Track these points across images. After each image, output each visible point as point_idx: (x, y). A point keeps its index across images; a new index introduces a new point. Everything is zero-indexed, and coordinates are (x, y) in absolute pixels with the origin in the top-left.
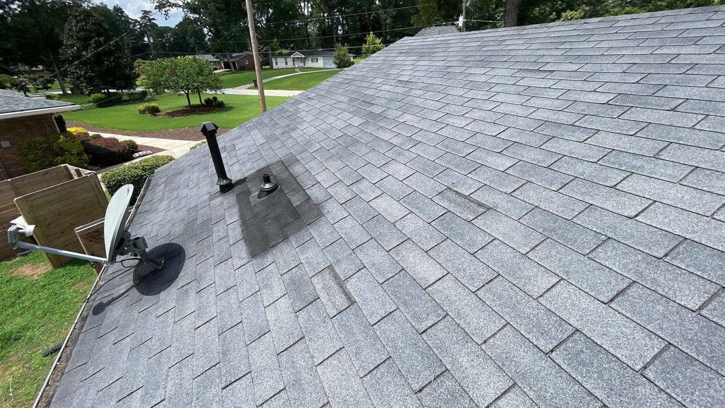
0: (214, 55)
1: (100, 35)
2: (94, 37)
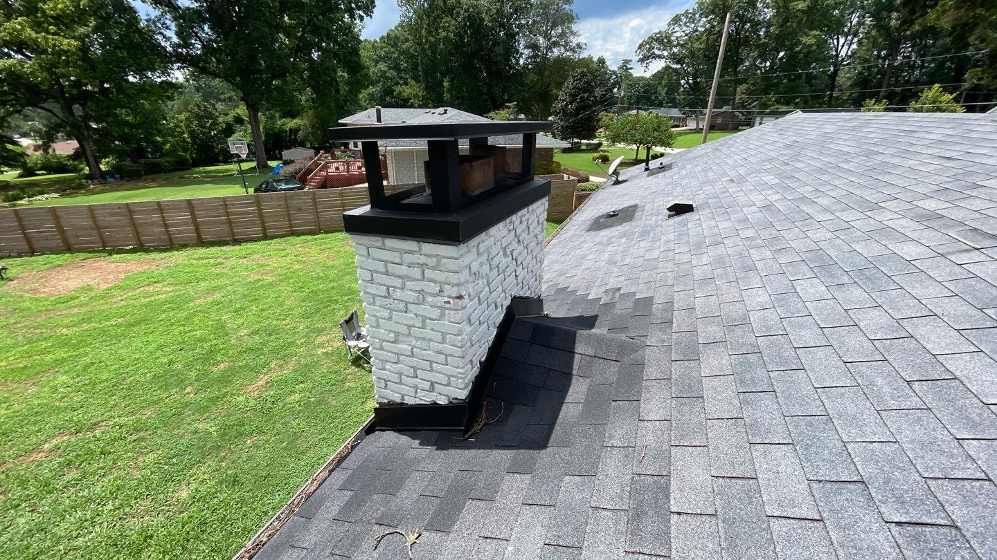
0: (681, 111)
1: (585, 92)
2: (580, 94)
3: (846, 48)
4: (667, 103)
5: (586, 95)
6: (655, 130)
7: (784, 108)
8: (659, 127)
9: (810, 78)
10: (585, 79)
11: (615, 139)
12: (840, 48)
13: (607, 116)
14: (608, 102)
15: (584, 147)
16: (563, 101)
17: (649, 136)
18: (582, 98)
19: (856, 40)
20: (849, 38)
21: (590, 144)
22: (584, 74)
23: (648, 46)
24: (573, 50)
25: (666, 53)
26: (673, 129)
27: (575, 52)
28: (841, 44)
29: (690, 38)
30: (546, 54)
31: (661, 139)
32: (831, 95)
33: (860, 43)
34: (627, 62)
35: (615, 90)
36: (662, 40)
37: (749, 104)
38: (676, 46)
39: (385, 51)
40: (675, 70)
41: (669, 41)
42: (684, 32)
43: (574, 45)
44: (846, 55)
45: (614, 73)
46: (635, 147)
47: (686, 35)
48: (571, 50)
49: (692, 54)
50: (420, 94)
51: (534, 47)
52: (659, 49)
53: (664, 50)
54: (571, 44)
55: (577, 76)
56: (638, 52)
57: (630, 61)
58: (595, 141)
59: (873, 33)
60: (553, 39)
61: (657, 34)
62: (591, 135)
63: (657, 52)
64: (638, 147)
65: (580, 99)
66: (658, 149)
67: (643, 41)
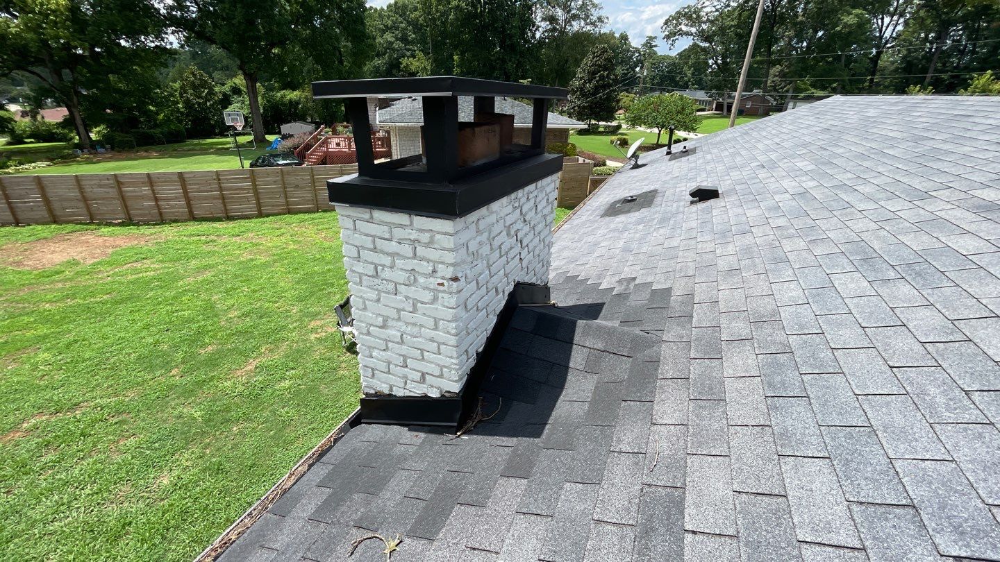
0: (707, 93)
1: (605, 69)
2: (600, 71)
3: (891, 28)
4: (693, 84)
5: (606, 73)
6: (679, 112)
7: (821, 93)
8: (683, 109)
9: (849, 59)
10: (606, 56)
11: (635, 121)
12: (884, 29)
13: (627, 96)
14: (629, 82)
15: (601, 129)
16: (581, 79)
17: (672, 119)
18: (602, 77)
19: (902, 20)
20: (895, 18)
21: (609, 126)
22: (604, 51)
23: (674, 22)
24: (593, 24)
25: (693, 30)
26: (698, 113)
27: (596, 26)
28: (885, 24)
29: (721, 14)
30: (565, 28)
31: (685, 122)
32: (872, 80)
33: (906, 24)
34: (651, 38)
35: (638, 69)
36: (691, 16)
37: (782, 88)
38: (705, 23)
39: (392, 21)
40: (703, 49)
41: (699, 17)
42: (714, 6)
43: (595, 18)
44: (891, 37)
45: (637, 50)
46: (656, 130)
47: (717, 10)
48: (592, 24)
49: (722, 30)
50: (429, 68)
51: (552, 19)
52: (687, 25)
53: (692, 26)
54: (592, 17)
55: (598, 51)
56: (664, 28)
57: (655, 38)
58: (614, 123)
59: (922, 13)
60: (573, 12)
61: (685, 8)
62: (611, 118)
63: (684, 28)
64: (660, 131)
65: (600, 77)
66: (680, 134)
67: (670, 16)
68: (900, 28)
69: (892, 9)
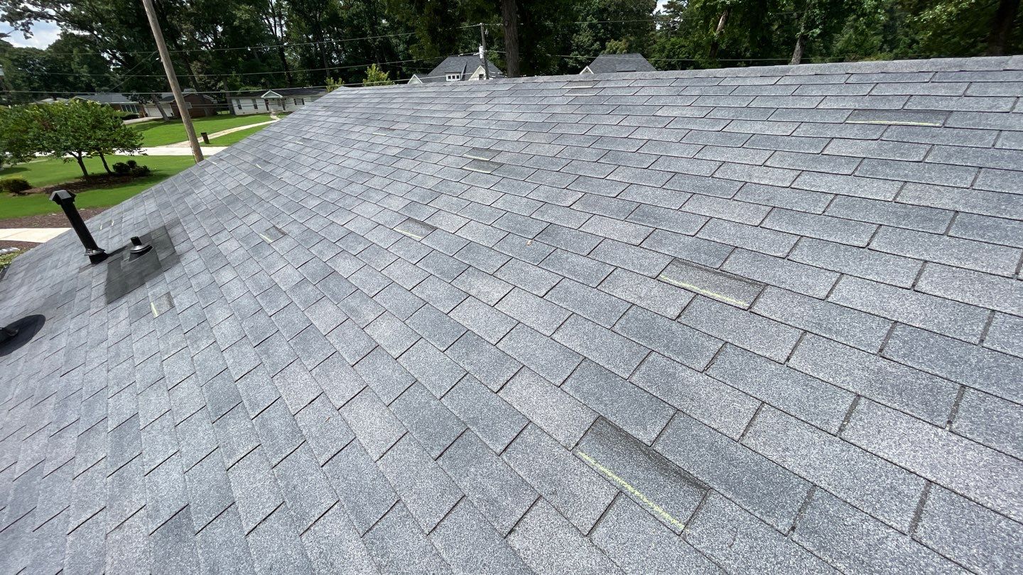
68: (285, 29)
69: (270, 11)
